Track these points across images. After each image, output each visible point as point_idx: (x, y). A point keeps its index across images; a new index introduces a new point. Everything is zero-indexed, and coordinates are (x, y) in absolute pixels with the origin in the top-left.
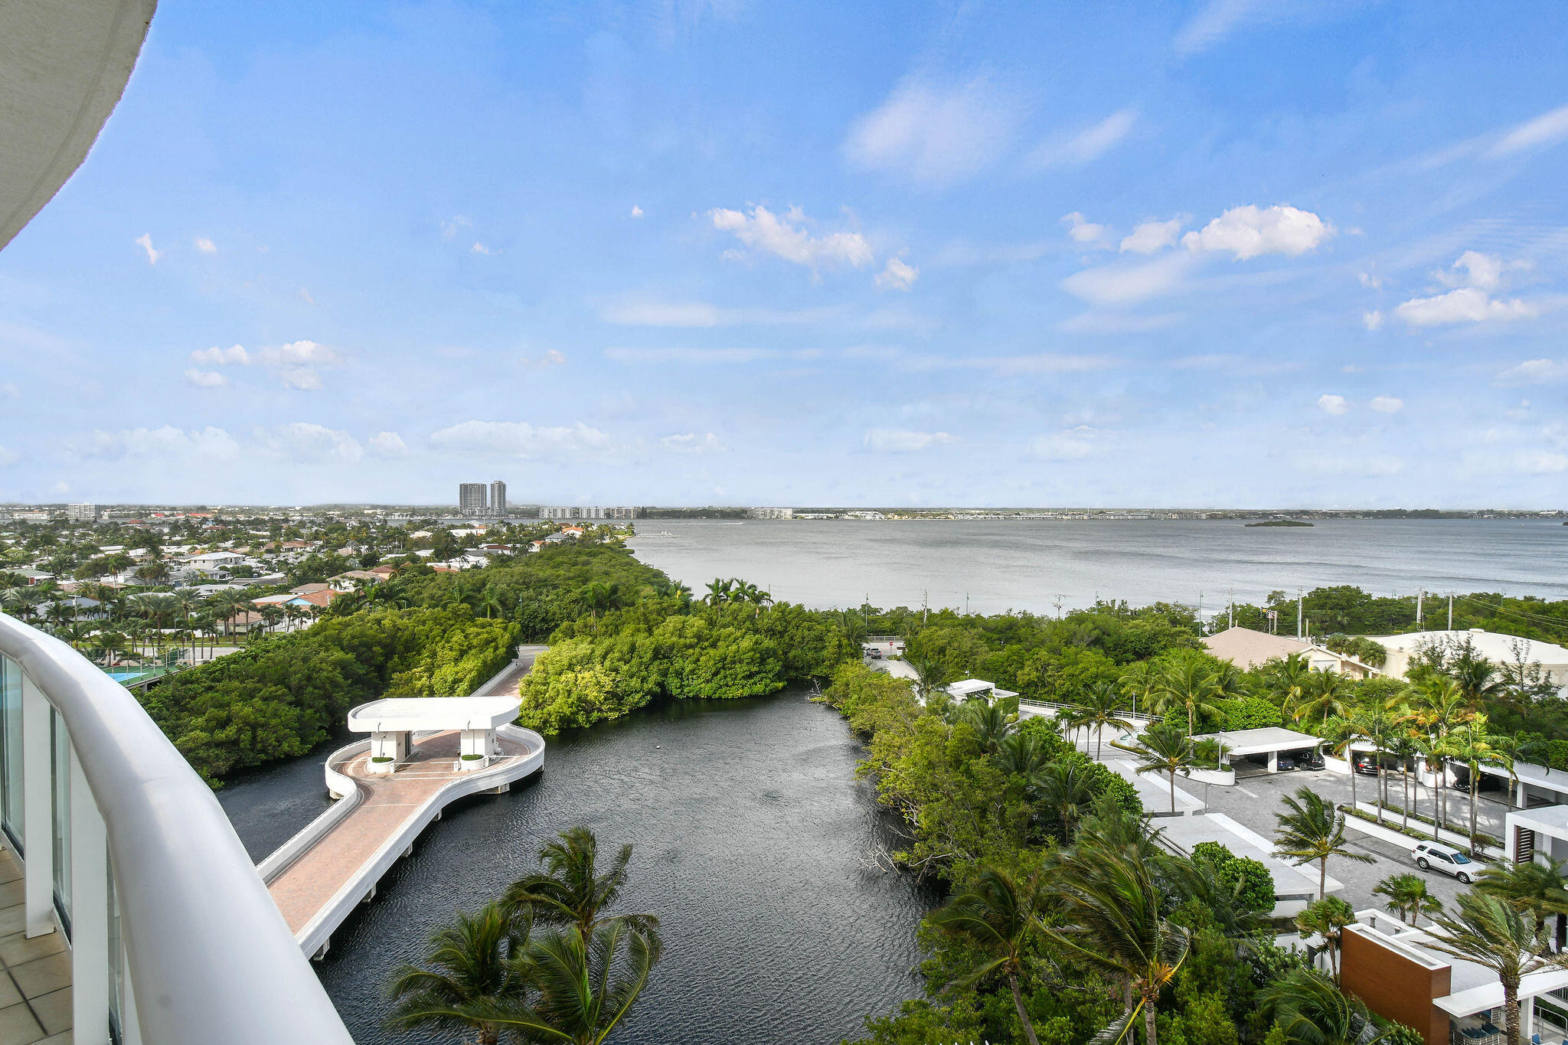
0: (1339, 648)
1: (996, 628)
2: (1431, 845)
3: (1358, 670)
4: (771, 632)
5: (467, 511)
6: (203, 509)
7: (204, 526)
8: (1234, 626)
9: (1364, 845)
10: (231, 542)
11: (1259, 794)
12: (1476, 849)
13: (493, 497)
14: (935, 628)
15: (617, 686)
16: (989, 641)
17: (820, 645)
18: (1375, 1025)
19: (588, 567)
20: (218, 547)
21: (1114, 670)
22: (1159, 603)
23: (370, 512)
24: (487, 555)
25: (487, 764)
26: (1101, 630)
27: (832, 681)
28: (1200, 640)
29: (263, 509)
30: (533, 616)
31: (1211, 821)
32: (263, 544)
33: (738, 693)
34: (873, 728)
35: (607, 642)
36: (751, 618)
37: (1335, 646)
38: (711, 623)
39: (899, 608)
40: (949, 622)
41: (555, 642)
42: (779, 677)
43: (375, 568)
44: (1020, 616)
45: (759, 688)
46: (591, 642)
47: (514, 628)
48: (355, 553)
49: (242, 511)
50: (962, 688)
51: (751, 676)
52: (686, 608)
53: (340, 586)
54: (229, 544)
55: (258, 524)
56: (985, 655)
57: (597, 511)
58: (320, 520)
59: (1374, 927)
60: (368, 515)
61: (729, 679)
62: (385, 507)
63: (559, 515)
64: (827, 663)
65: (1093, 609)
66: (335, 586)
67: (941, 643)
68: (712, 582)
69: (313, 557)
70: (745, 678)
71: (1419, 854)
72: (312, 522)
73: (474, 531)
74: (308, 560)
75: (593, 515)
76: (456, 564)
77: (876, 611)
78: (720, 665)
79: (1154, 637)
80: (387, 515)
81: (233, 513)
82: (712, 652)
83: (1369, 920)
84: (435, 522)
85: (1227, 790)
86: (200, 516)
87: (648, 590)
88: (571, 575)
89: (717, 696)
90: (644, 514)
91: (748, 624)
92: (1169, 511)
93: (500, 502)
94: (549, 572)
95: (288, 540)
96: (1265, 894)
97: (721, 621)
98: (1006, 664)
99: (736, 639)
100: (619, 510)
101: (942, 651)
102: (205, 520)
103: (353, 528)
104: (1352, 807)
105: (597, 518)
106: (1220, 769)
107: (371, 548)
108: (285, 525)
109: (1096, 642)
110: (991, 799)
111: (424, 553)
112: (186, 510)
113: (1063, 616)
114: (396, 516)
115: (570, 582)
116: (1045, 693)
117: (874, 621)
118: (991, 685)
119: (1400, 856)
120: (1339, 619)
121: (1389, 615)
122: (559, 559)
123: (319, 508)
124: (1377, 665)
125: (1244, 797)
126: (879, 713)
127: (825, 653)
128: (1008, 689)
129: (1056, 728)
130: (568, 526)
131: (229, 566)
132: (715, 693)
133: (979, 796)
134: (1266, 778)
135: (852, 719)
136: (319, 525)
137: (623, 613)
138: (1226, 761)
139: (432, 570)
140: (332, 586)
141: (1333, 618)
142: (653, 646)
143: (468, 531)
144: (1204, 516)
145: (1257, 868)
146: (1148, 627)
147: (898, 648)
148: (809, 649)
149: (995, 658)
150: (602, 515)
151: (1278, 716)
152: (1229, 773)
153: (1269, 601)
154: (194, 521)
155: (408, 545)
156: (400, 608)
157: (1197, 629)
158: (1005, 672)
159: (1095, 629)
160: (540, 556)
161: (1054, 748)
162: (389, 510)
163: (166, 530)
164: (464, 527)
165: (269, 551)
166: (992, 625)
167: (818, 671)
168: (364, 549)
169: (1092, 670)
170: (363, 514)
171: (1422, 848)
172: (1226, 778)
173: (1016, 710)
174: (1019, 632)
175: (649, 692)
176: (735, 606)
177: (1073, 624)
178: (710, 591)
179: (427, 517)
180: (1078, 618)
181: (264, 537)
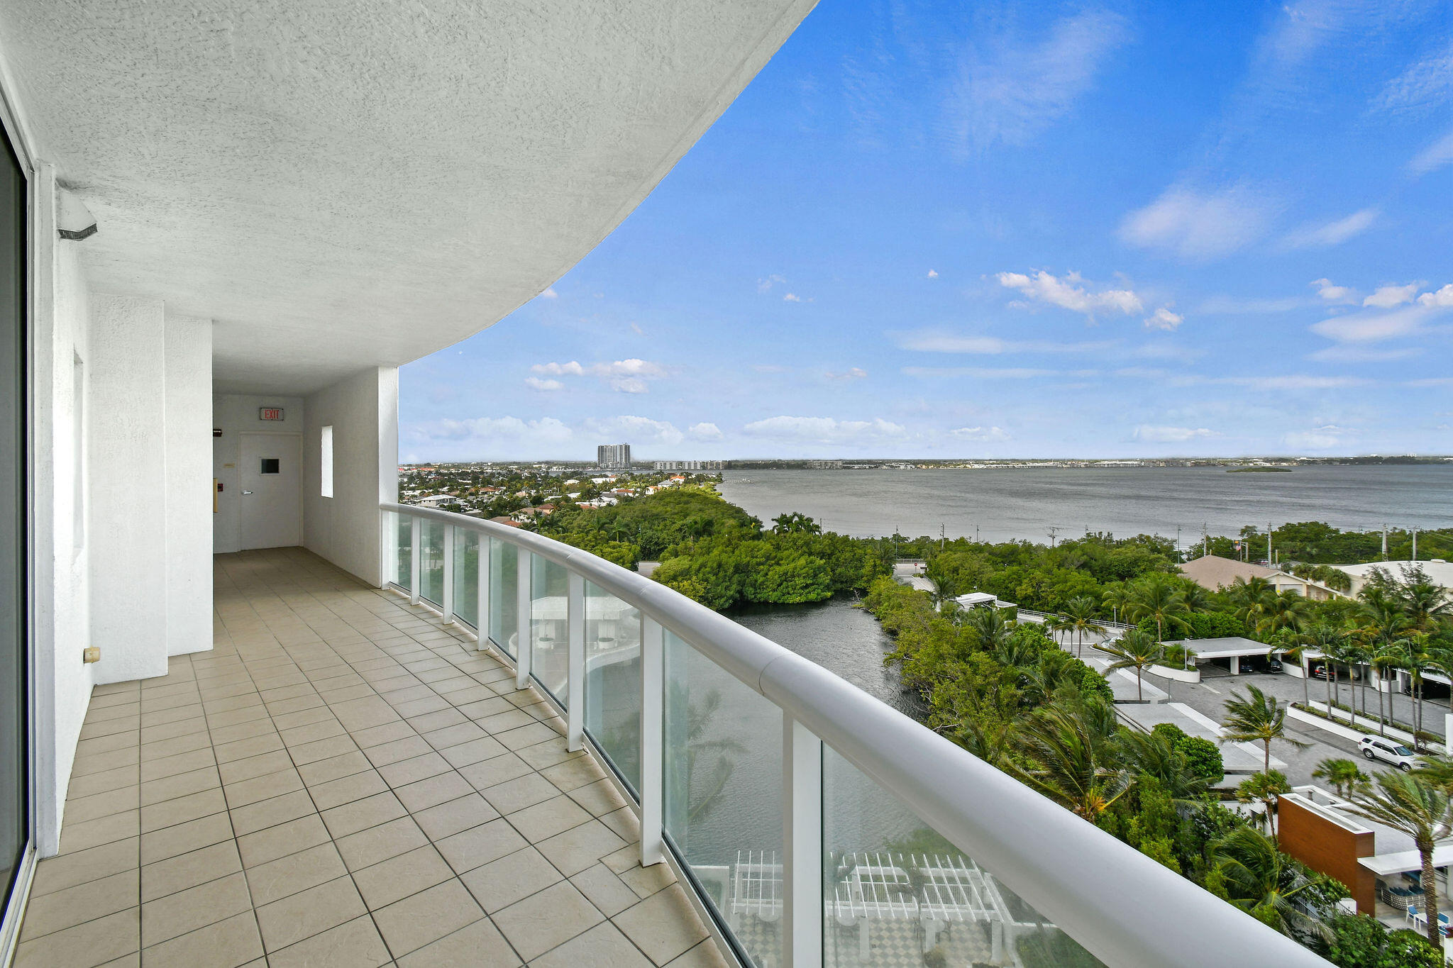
0: (1305, 575)
1: (1001, 553)
2: (1374, 738)
3: (1323, 593)
4: (822, 555)
5: (603, 465)
6: (428, 465)
7: (429, 477)
8: (1208, 554)
9: (1315, 736)
10: (447, 488)
11: (1220, 690)
12: (1420, 744)
13: (621, 455)
14: (949, 552)
15: (708, 593)
16: (995, 563)
17: (859, 565)
18: (1305, 875)
19: (689, 505)
20: (438, 491)
21: (1098, 588)
22: (1141, 535)
23: (537, 466)
24: (617, 496)
25: (616, 645)
26: (1088, 556)
27: (868, 592)
28: (1176, 565)
29: (467, 465)
30: (649, 540)
31: (1173, 709)
32: (467, 489)
33: (798, 599)
34: (898, 627)
35: (701, 560)
36: (807, 544)
37: (1302, 573)
38: (778, 547)
39: (922, 537)
40: (961, 548)
41: (664, 559)
42: (828, 588)
43: (541, 506)
44: (1021, 544)
45: (813, 596)
46: (691, 560)
47: (636, 549)
48: (527, 495)
49: (454, 466)
50: (968, 600)
51: (807, 586)
52: (759, 536)
53: (518, 518)
54: (445, 489)
55: (464, 475)
56: (990, 574)
57: (695, 464)
58: (504, 472)
59: (1311, 799)
60: (536, 468)
61: (790, 589)
62: (547, 463)
63: (668, 468)
64: (865, 578)
65: (1083, 540)
66: (515, 518)
67: (954, 564)
68: (778, 516)
69: (500, 499)
70: (802, 588)
71: (1365, 745)
72: (499, 473)
73: (608, 480)
74: (497, 500)
75: (692, 468)
76: (595, 503)
77: (905, 539)
78: (783, 578)
79: (1135, 562)
80: (549, 468)
81: (448, 468)
82: (777, 568)
83: (1308, 794)
84: (581, 473)
85: (1192, 687)
86: (427, 470)
87: (731, 522)
88: (676, 511)
89: (781, 601)
90: (730, 466)
91: (804, 548)
92: (1157, 460)
93: (626, 458)
94: (660, 509)
95: (483, 487)
96: (1215, 767)
97: (783, 544)
98: (1007, 581)
99: (794, 560)
100: (712, 463)
101: (956, 570)
102: (430, 473)
103: (526, 477)
104: (1305, 705)
105: (695, 469)
106: (1186, 669)
107: (538, 492)
108: (481, 476)
109: (1084, 566)
110: (988, 684)
111: (573, 496)
112: (418, 466)
113: (1057, 544)
114: (554, 469)
115: (675, 516)
116: (1040, 605)
117: (903, 547)
118: (995, 597)
119: (1348, 747)
120: (1308, 549)
121: (1356, 547)
122: (668, 500)
123: (503, 464)
124: (1342, 589)
125: (1206, 692)
126: (904, 616)
127: (863, 571)
128: (1009, 601)
129: (1045, 632)
130: (674, 475)
131: (445, 504)
132: (779, 599)
133: (979, 680)
134: (1229, 678)
135: (883, 621)
136: (503, 476)
137: (713, 539)
138: (1192, 663)
139: (579, 508)
140: (513, 519)
141: (1302, 550)
142: (734, 564)
143: (604, 479)
144: (1189, 464)
145: (1209, 747)
146: (1130, 554)
147: (921, 568)
148: (852, 568)
149: (998, 576)
150: (699, 467)
151: (1240, 629)
152: (1195, 673)
153: (1242, 535)
154: (423, 474)
155: (563, 490)
156: (558, 533)
157: (1176, 557)
158: (1007, 588)
159: (1084, 554)
160: (653, 497)
161: (1041, 646)
162: (550, 464)
163: (406, 480)
164: (601, 476)
165: (471, 494)
166: (998, 551)
167: (857, 585)
168: (533, 492)
169: (1078, 587)
170: (533, 468)
171: (1367, 741)
172: (1191, 677)
173: (1016, 618)
174: (1019, 557)
175: (732, 597)
176: (795, 535)
177: (1065, 551)
178: (777, 524)
179: (578, 470)
180: (1069, 546)
181: (468, 484)
